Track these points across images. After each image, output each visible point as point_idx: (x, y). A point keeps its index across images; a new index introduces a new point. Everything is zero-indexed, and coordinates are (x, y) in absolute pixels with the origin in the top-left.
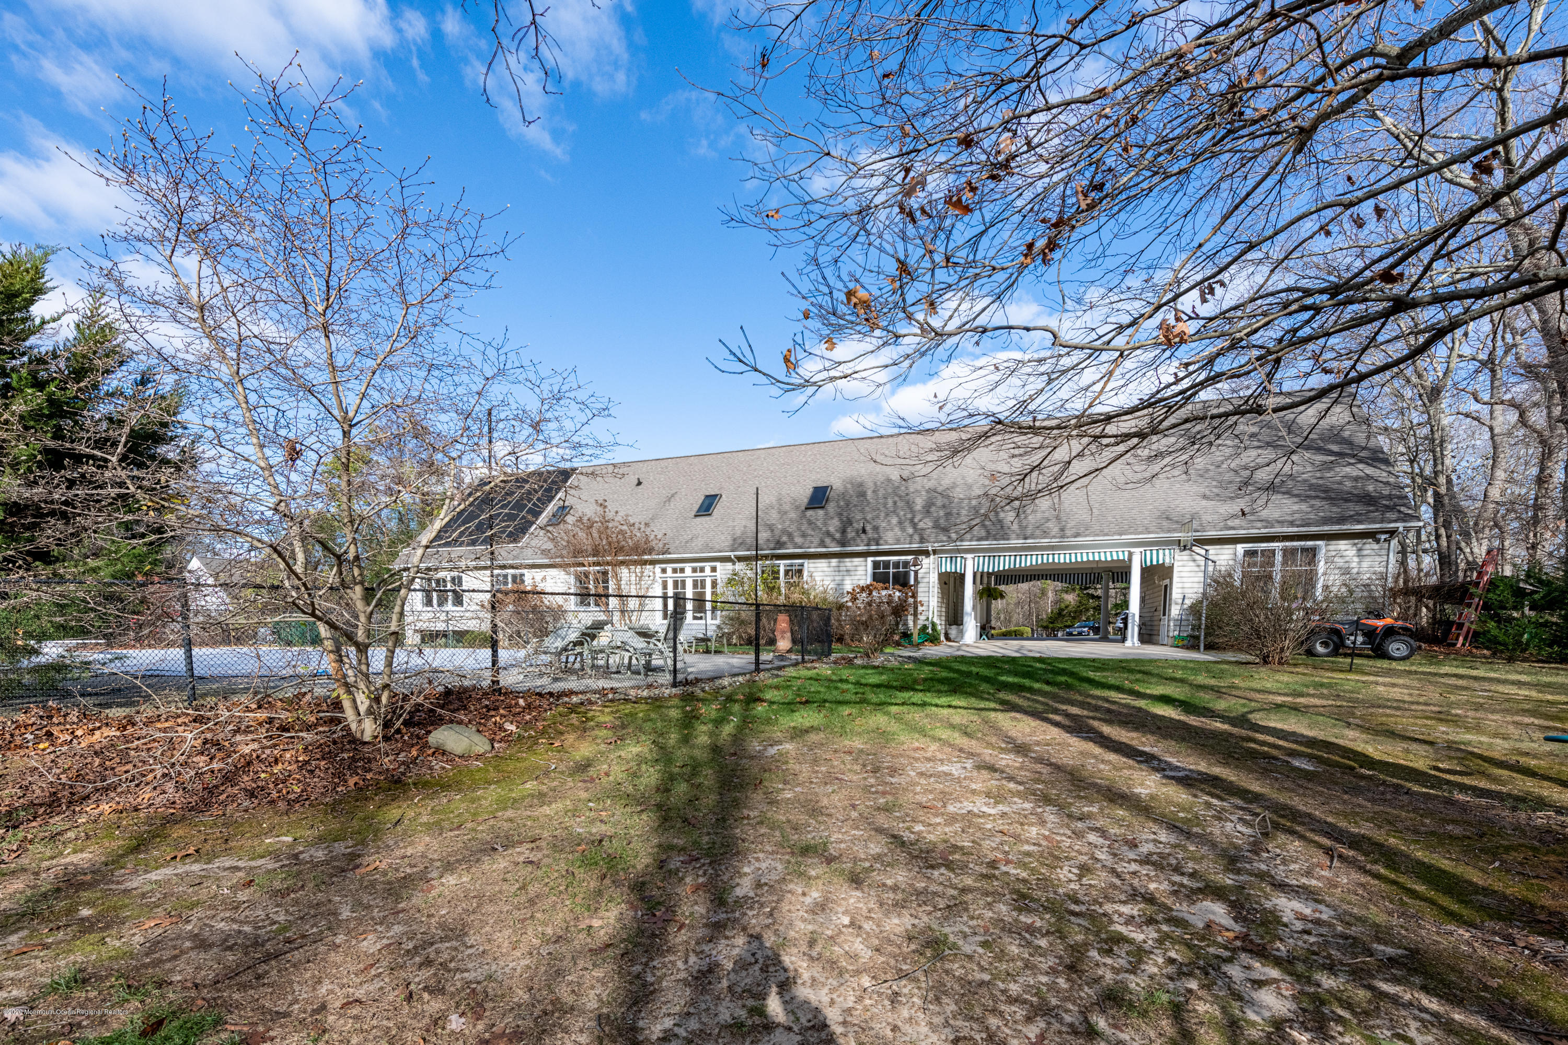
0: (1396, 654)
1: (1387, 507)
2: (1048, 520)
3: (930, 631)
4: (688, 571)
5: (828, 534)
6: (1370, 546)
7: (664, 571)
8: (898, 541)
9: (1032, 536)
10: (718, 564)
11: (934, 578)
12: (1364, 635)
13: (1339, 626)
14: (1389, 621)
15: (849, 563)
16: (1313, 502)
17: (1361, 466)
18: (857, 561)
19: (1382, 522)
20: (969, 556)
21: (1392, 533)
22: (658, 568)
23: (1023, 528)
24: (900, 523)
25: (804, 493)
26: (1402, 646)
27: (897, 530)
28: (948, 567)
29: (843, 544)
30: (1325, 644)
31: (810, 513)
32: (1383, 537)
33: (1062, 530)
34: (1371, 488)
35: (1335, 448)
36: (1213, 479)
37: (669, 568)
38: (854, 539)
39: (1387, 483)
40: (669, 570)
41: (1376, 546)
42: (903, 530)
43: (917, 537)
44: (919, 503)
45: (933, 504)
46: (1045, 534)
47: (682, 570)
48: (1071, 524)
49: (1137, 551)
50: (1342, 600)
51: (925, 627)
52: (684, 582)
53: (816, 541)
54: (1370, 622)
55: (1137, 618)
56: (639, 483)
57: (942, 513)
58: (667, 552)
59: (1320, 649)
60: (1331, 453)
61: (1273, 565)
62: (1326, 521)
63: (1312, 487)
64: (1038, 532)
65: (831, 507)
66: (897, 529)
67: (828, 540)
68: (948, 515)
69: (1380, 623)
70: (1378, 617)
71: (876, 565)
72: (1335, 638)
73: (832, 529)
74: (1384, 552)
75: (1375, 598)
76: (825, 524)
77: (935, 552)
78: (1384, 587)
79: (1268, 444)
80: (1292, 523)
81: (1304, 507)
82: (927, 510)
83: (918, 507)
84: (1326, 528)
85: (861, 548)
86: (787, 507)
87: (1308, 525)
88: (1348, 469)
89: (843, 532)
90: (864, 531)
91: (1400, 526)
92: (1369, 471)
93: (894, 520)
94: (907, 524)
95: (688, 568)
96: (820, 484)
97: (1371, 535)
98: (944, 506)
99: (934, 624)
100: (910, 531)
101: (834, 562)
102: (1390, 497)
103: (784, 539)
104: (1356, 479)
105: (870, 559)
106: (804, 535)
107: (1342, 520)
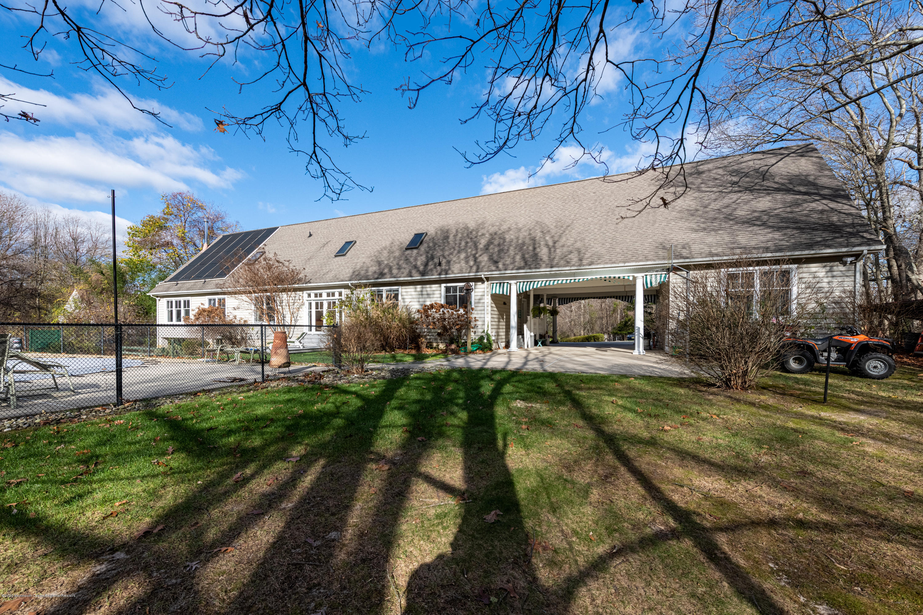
0: (874, 373)
1: (850, 233)
2: (571, 252)
3: (485, 341)
4: (324, 296)
5: (415, 267)
6: (839, 268)
7: (309, 295)
8: (461, 271)
9: (557, 265)
10: (343, 291)
11: (488, 300)
12: (838, 351)
13: (812, 342)
14: (862, 338)
15: (429, 288)
16: (785, 231)
17: (824, 201)
18: (435, 287)
19: (847, 246)
20: (513, 282)
21: (858, 256)
22: (305, 294)
23: (551, 259)
24: (467, 258)
25: (407, 238)
26: (879, 364)
27: (463, 264)
28: (498, 290)
29: (423, 274)
30: (798, 360)
31: (408, 252)
32: (849, 260)
33: (581, 260)
34: (835, 219)
35: (802, 189)
36: (700, 216)
37: (313, 293)
38: (431, 270)
39: (851, 214)
40: (313, 295)
41: (842, 268)
42: (467, 262)
43: (474, 268)
44: (483, 242)
45: (492, 243)
46: (568, 263)
47: (321, 295)
48: (588, 255)
49: (639, 275)
50: (813, 316)
51: (482, 338)
52: (322, 304)
53: (406, 272)
54: (843, 338)
55: (642, 332)
56: (311, 235)
57: (496, 249)
58: (309, 282)
59: (794, 365)
60: (800, 193)
61: (753, 286)
62: (795, 247)
63: (783, 220)
64: (562, 262)
65: (423, 248)
66: (463, 262)
67: (414, 272)
68: (500, 251)
69: (854, 340)
70: (852, 333)
71: (448, 289)
72: (808, 354)
73: (419, 263)
74: (851, 273)
75: (845, 314)
76: (416, 260)
77: (488, 279)
78: (853, 303)
79: (746, 189)
80: (767, 250)
81: (777, 235)
82: (487, 248)
83: (481, 246)
84: (797, 253)
85: (435, 277)
86: (394, 249)
87: (780, 250)
88: (814, 205)
89: (426, 265)
90: (440, 264)
91: (865, 249)
92: (833, 205)
93: (463, 256)
94: (471, 258)
95: (324, 293)
96: (420, 232)
97: (838, 258)
98: (499, 245)
99: (488, 335)
100: (472, 263)
101: (419, 287)
102: (853, 225)
103: (386, 271)
104: (822, 212)
105: (443, 285)
106: (399, 268)
107: (810, 246)
